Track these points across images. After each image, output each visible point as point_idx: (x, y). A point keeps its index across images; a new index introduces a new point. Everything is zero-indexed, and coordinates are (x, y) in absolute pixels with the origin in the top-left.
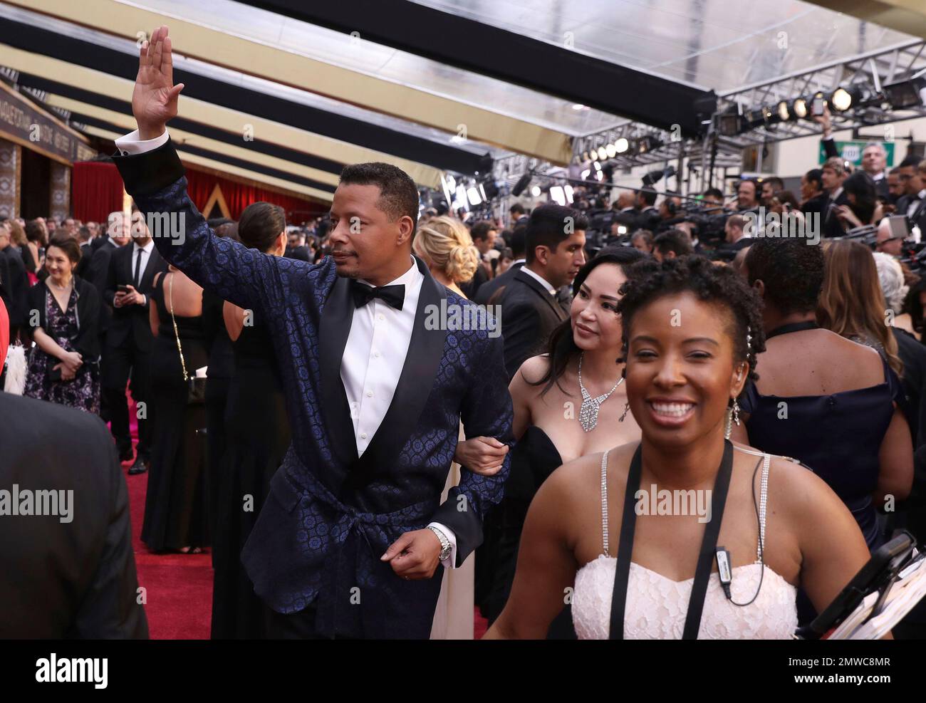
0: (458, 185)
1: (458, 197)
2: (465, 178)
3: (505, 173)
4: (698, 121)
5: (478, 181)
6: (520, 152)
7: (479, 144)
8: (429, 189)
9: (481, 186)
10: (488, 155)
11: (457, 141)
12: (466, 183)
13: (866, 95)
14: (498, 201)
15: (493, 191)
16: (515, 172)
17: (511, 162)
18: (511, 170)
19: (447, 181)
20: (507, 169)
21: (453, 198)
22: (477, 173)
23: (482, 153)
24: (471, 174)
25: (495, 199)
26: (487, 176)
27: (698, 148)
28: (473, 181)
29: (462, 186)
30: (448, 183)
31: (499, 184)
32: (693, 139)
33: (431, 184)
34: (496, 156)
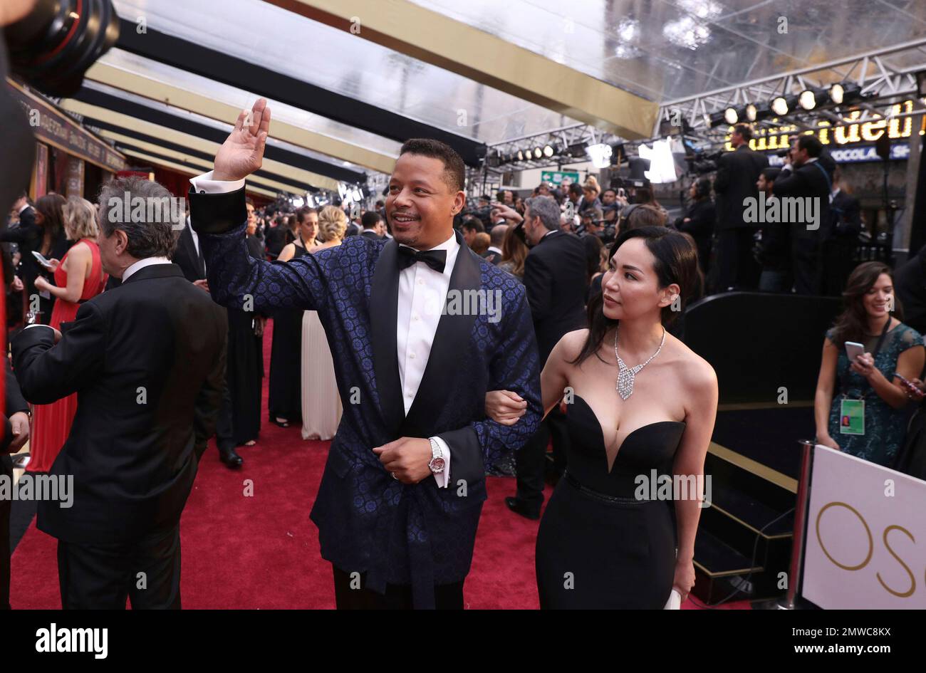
0: (347, 189)
1: (347, 196)
2: (351, 185)
3: (374, 184)
4: (477, 159)
5: (359, 187)
6: (382, 172)
7: (359, 167)
8: (331, 191)
9: (361, 190)
10: (364, 173)
11: (347, 165)
12: (352, 189)
13: (560, 149)
14: (370, 199)
15: (367, 193)
16: (380, 183)
17: (377, 178)
18: (377, 182)
19: (341, 187)
20: (375, 181)
21: (344, 197)
22: (358, 183)
23: (361, 171)
24: (355, 183)
25: (368, 198)
26: (364, 185)
27: (477, 173)
28: (356, 187)
29: (350, 190)
30: (342, 188)
31: (371, 189)
32: (475, 168)
33: (332, 189)
34: (370, 173)
